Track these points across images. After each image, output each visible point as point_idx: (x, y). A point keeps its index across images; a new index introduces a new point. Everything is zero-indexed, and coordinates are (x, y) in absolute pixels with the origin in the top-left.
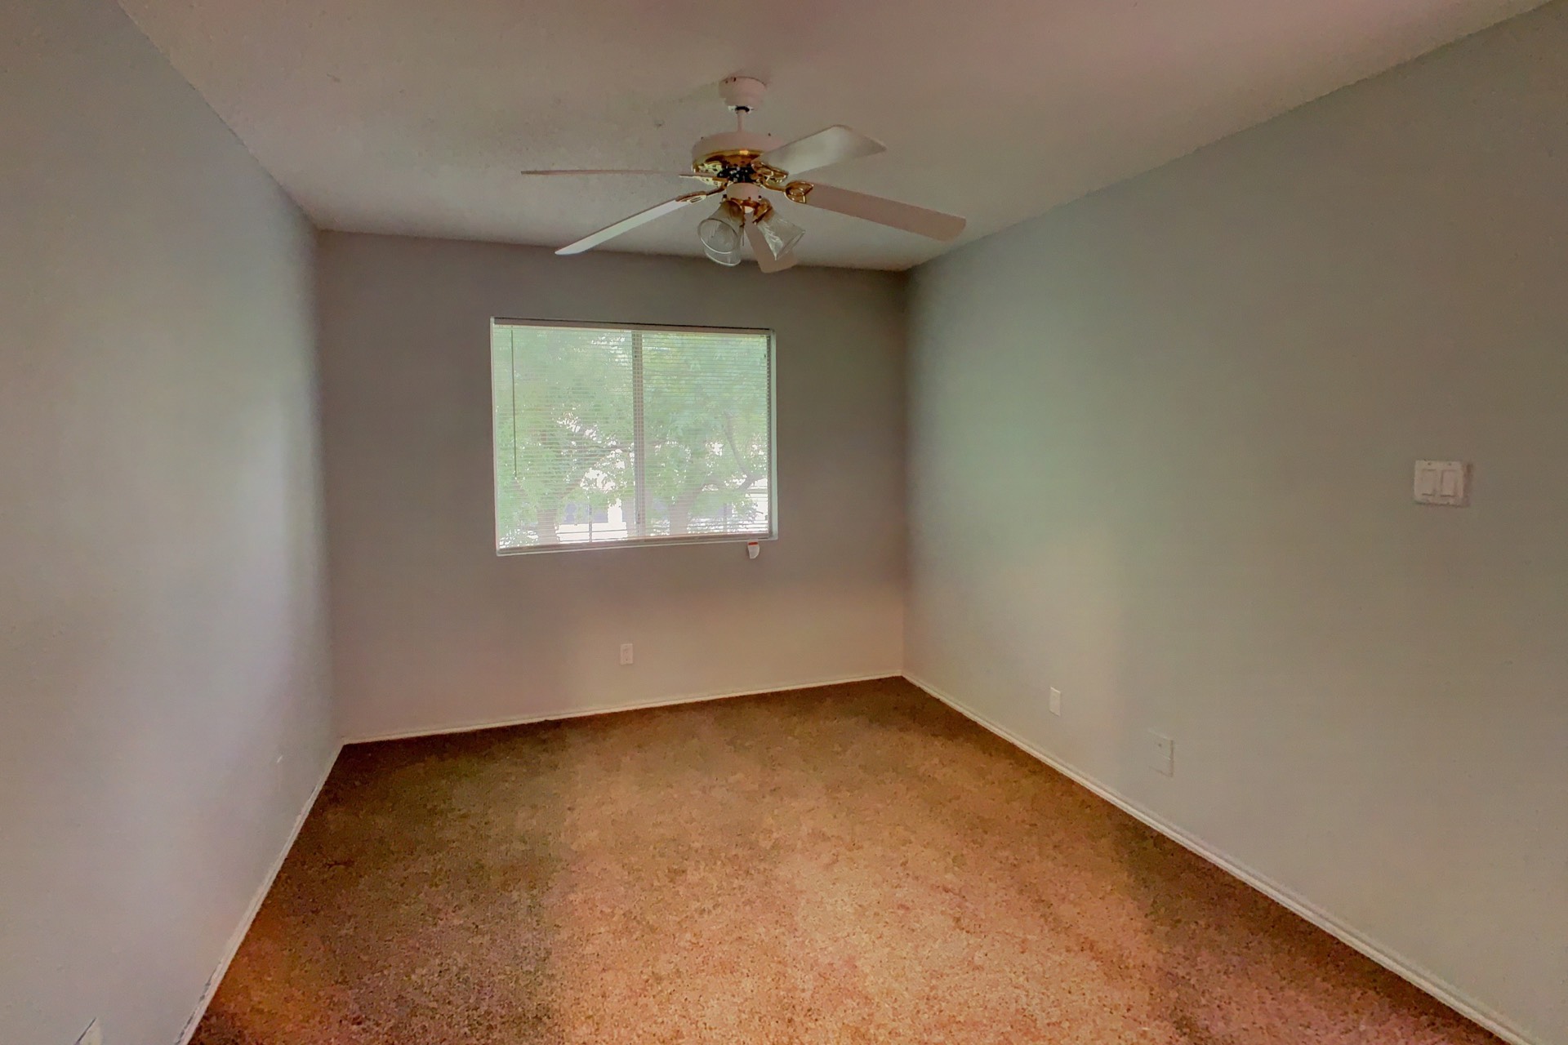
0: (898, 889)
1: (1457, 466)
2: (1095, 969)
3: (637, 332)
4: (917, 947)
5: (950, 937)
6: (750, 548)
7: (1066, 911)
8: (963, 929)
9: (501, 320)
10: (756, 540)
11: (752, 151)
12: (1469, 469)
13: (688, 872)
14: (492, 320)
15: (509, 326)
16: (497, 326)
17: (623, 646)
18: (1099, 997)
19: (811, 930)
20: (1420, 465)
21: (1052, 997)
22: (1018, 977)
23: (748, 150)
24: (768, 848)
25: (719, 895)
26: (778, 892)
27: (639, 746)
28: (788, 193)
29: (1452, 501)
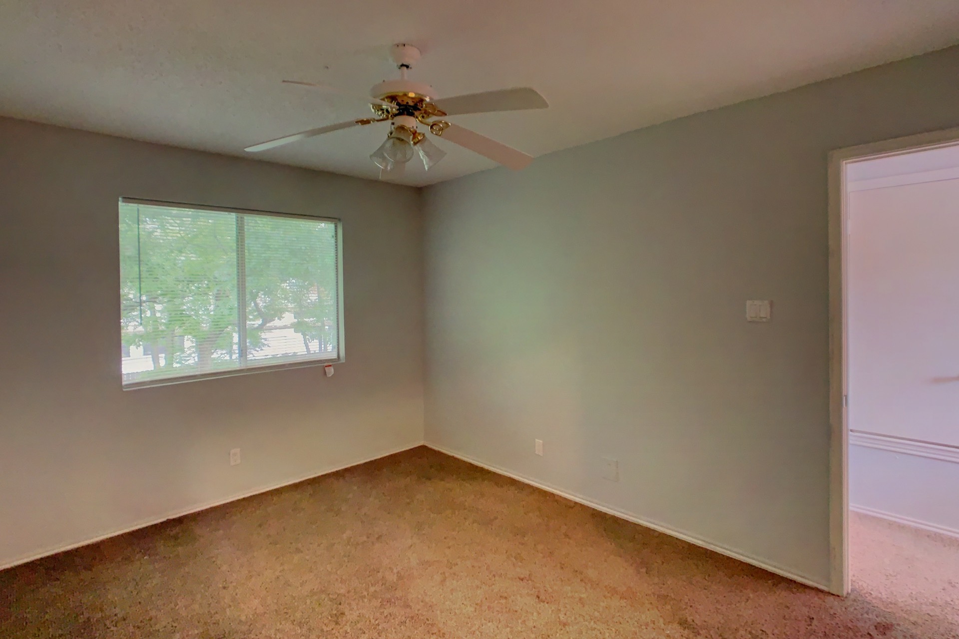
0: (493, 586)
1: (766, 302)
2: (625, 604)
3: (240, 215)
4: (524, 621)
5: (539, 609)
6: (327, 369)
7: (591, 573)
8: (544, 602)
9: (128, 199)
10: (331, 364)
11: (419, 94)
12: (772, 304)
13: (346, 613)
14: (120, 199)
15: (136, 205)
16: (124, 204)
17: (233, 451)
18: (636, 621)
19: (454, 631)
20: (749, 303)
21: (614, 629)
22: (590, 623)
23: (416, 94)
24: (395, 580)
25: (378, 625)
26: (419, 610)
27: (260, 526)
28: (432, 127)
29: (764, 320)
